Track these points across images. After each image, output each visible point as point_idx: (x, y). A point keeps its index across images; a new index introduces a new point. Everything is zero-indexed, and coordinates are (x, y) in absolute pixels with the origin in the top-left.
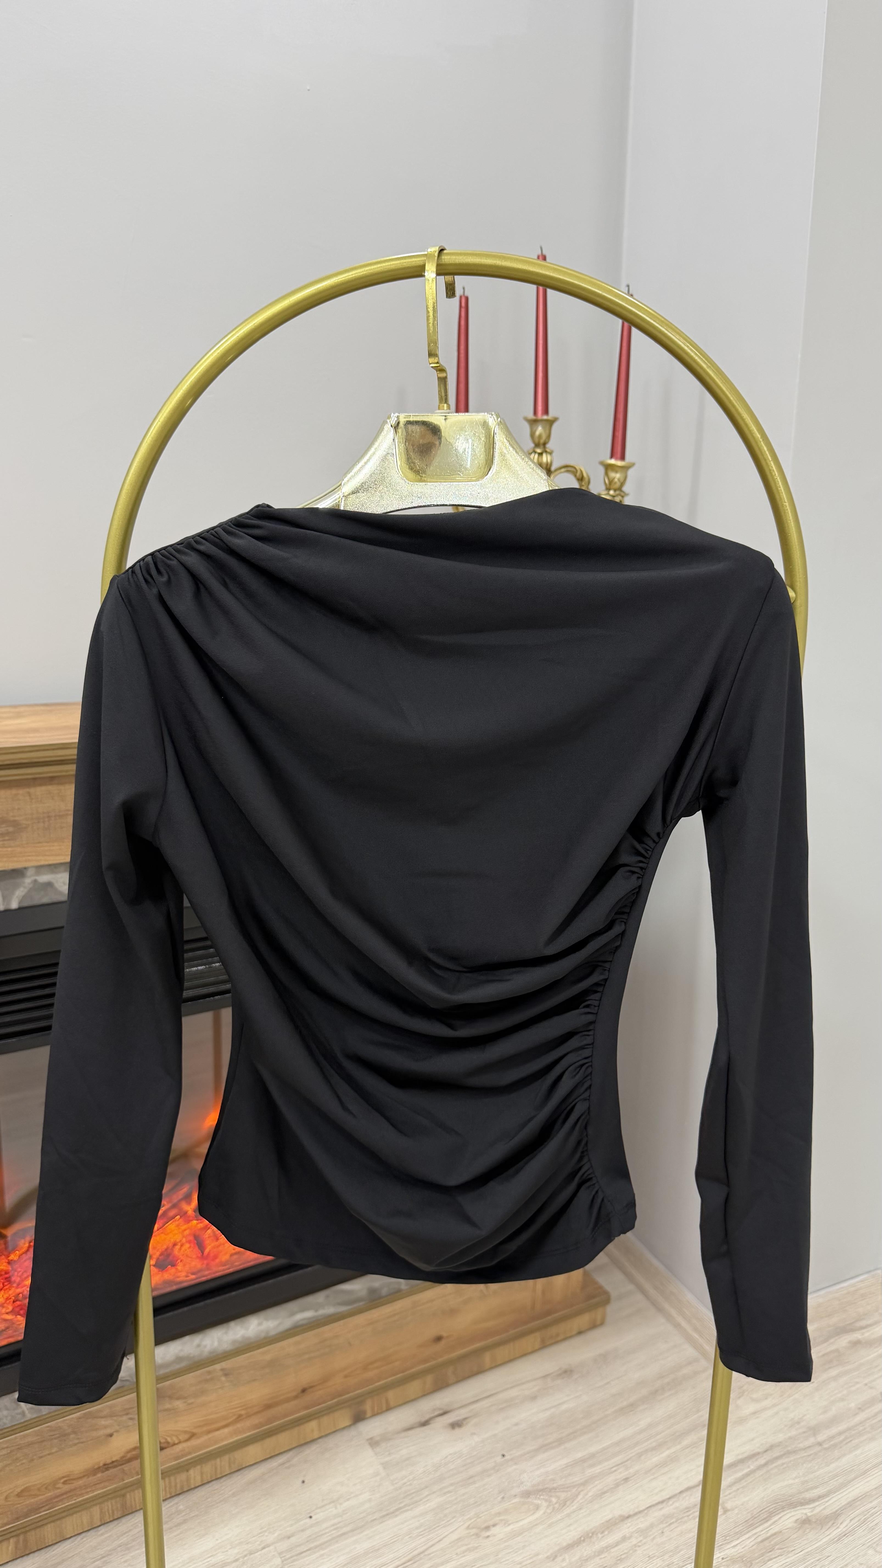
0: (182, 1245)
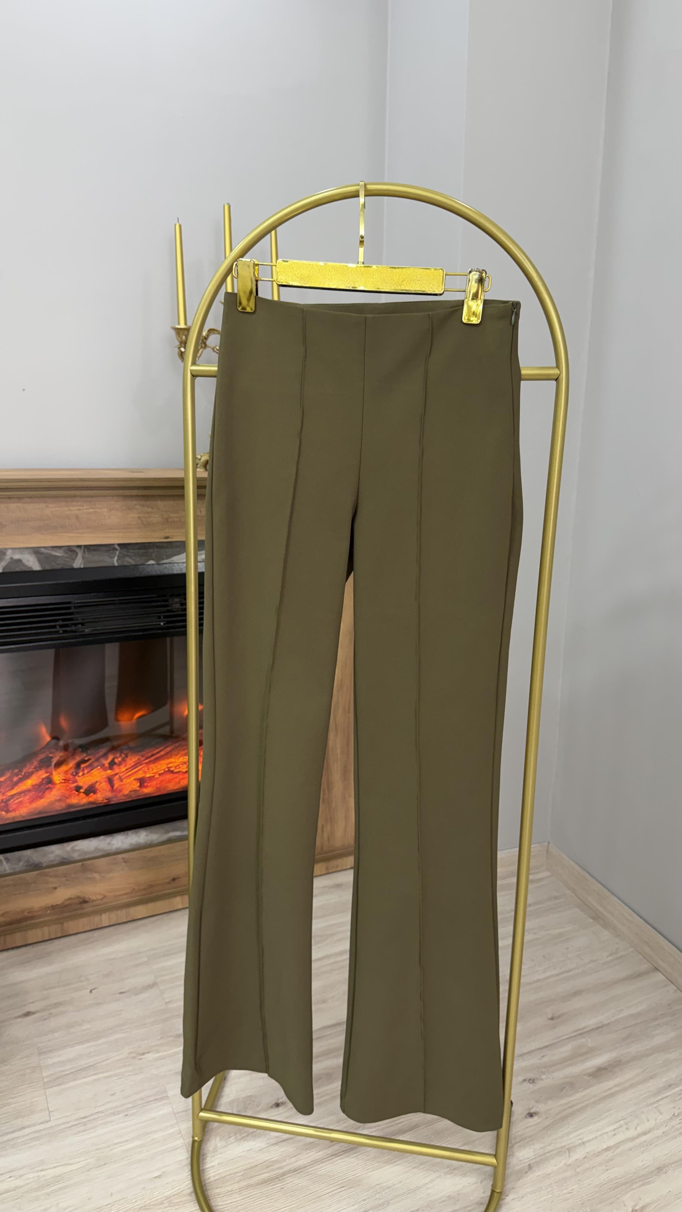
0: (101, 783)
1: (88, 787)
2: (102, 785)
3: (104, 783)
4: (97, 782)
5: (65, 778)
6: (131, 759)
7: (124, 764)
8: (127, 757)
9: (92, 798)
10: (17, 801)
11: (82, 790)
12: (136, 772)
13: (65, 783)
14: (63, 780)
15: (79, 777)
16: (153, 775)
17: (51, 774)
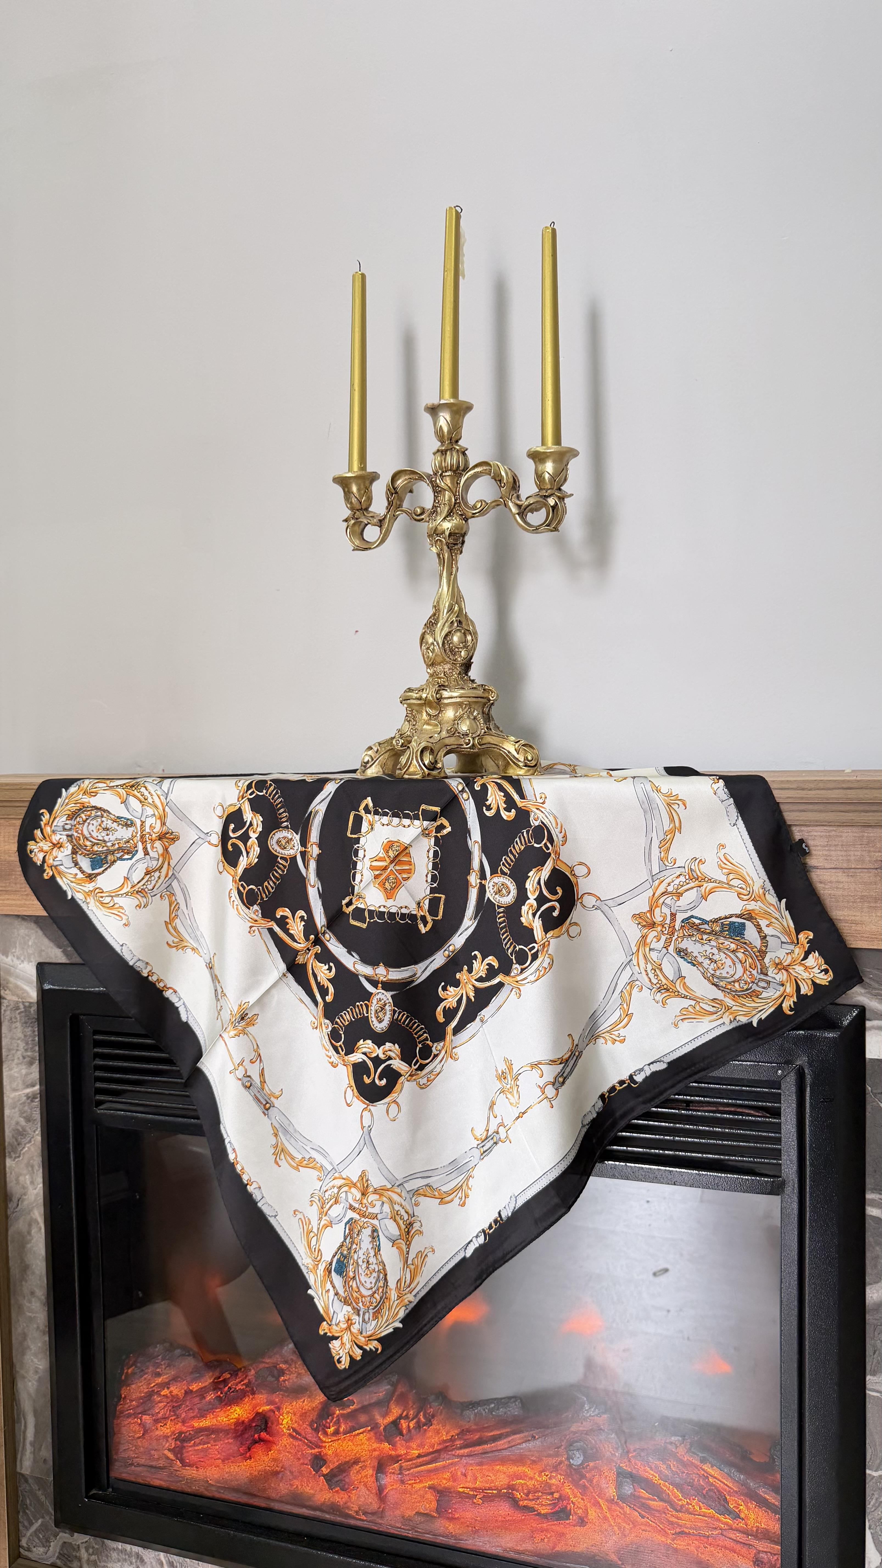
0: (364, 1467)
1: (338, 1467)
2: (363, 1474)
3: (371, 1472)
4: (356, 1462)
5: (297, 1429)
6: (438, 1432)
7: (419, 1441)
8: (429, 1423)
9: (340, 1498)
10: (201, 1447)
11: (325, 1470)
12: (436, 1470)
13: (297, 1439)
14: (294, 1430)
15: (326, 1434)
16: (471, 1493)
17: (279, 1409)
